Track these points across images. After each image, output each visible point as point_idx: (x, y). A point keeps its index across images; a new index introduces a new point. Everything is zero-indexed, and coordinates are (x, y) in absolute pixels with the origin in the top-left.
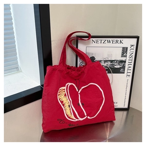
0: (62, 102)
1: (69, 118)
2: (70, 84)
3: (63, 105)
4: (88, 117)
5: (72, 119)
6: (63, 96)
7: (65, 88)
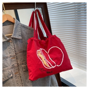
0: (40, 57)
1: (46, 66)
2: (42, 49)
3: (41, 59)
4: (57, 65)
5: (48, 67)
6: (40, 54)
7: (40, 50)
